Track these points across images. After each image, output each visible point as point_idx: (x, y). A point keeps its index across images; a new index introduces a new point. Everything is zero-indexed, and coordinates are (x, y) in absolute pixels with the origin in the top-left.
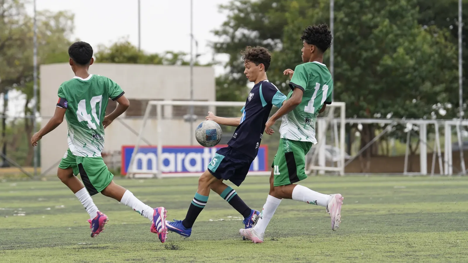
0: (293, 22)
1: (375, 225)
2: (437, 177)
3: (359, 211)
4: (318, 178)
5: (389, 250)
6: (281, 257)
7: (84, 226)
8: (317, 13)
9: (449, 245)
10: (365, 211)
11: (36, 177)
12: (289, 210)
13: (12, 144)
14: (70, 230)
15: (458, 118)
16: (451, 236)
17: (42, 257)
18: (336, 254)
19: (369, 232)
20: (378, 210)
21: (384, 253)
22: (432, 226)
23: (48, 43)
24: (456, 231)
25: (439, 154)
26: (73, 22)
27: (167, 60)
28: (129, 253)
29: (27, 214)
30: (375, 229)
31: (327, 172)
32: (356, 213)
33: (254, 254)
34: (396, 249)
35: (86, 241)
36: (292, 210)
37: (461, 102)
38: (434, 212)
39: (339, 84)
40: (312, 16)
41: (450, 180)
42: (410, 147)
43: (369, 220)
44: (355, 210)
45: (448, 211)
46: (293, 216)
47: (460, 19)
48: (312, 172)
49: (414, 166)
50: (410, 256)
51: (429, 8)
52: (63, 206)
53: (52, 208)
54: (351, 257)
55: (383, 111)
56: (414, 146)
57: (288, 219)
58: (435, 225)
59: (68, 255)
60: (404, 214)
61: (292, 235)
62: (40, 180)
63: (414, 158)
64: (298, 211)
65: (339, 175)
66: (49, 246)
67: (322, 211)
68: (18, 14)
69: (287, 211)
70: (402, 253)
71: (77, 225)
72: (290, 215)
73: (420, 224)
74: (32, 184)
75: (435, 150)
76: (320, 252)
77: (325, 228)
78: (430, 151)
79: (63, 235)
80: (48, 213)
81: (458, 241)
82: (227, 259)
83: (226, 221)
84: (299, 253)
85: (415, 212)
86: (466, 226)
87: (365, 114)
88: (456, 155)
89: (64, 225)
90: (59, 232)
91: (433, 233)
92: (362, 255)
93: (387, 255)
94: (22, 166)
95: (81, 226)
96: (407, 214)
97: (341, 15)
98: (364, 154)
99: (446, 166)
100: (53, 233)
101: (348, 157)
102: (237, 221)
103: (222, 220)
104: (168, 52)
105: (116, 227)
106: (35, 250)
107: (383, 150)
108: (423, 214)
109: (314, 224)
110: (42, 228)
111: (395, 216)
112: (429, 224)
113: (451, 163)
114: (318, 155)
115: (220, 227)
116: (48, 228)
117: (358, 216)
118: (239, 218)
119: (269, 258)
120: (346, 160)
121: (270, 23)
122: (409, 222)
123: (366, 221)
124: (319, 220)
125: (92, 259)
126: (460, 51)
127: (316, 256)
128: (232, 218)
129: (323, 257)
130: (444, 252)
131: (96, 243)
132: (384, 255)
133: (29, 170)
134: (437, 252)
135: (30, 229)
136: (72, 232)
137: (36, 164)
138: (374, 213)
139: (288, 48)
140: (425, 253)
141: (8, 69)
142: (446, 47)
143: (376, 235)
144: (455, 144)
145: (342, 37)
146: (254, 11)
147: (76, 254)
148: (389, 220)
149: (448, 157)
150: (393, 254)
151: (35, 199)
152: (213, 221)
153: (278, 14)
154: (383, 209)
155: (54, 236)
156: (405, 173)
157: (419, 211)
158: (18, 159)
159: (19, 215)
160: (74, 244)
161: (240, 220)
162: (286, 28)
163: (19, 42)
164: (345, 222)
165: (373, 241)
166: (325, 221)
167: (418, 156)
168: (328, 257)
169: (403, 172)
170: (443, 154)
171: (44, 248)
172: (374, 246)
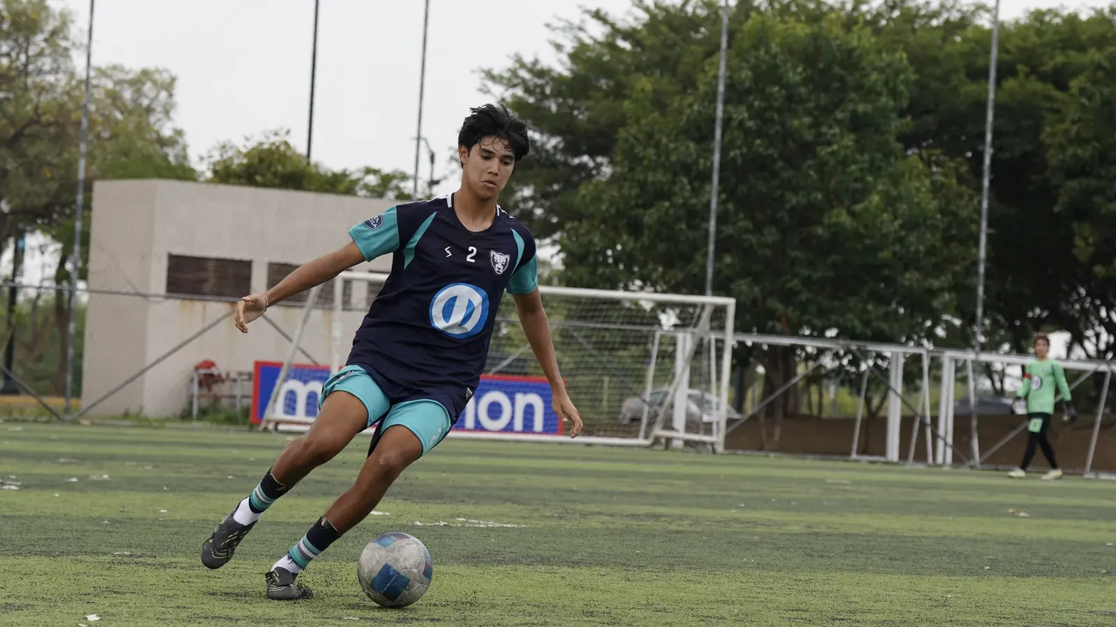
0: (638, 121)
1: (775, 553)
2: (920, 467)
3: (743, 523)
4: (668, 455)
5: (795, 605)
6: (556, 608)
7: (139, 519)
8: (691, 105)
9: (928, 603)
10: (756, 523)
11: (68, 417)
12: (593, 514)
13: (30, 348)
14: (106, 525)
15: (973, 347)
16: (936, 585)
17: (25, 576)
18: (678, 607)
19: (759, 566)
20: (786, 524)
21: (785, 612)
22: (898, 562)
23: (114, 137)
24: (948, 576)
25: (928, 421)
26: (171, 95)
27: (366, 186)
28: (220, 580)
29: (24, 487)
30: (772, 562)
31: (688, 443)
32: (737, 527)
33: (496, 598)
34: (812, 604)
35: (133, 549)
36: (600, 513)
37: (980, 312)
38: (905, 534)
39: (728, 259)
40: (680, 112)
41: (947, 473)
42: (868, 401)
43: (763, 542)
44: (736, 520)
45: (934, 535)
46: (599, 526)
47: (989, 137)
48: (657, 440)
49: (873, 442)
50: (841, 621)
51: (928, 112)
52: (106, 476)
53: (82, 479)
54: (711, 617)
55: (818, 322)
56: (875, 402)
57: (586, 530)
58: (903, 560)
59: (85, 576)
60: (840, 535)
61: (589, 564)
62: (75, 422)
63: (875, 424)
64: (611, 515)
65: (714, 451)
66: (47, 554)
67: (663, 519)
68: (55, 71)
69: (586, 515)
70: (824, 614)
71: (125, 515)
72: (593, 523)
73: (871, 558)
74: (56, 430)
75: (919, 411)
76: (645, 602)
77: (664, 553)
78: (909, 413)
79: (86, 534)
80: (69, 487)
81: (949, 596)
82: (435, 605)
83: (451, 527)
84: (597, 601)
85: (863, 531)
86: (969, 567)
87: (778, 326)
88: (961, 423)
89: (95, 514)
90: (79, 528)
91: (897, 576)
92: (736, 613)
93: (791, 616)
94: (40, 393)
95: (131, 519)
96: (846, 535)
97: (741, 113)
98: (770, 411)
99: (940, 444)
100: (67, 528)
101: (736, 416)
102: (475, 529)
103: (442, 523)
104: (369, 171)
105: (209, 524)
106: (16, 561)
107: (810, 405)
108: (882, 537)
109: (643, 544)
110: (46, 517)
111: (820, 538)
112: (890, 559)
113: (950, 440)
114: (672, 406)
115: (436, 539)
116: (58, 518)
117: (741, 533)
118: (482, 522)
119: (529, 609)
120: (730, 422)
121: (590, 120)
122: (848, 551)
123: (755, 544)
124: (654, 536)
125: (135, 587)
126: (985, 204)
127: (633, 610)
128: (467, 522)
129: (648, 614)
130: (917, 616)
131: (154, 554)
132: (784, 616)
133: (56, 402)
134: (901, 616)
135: (20, 517)
136: (109, 528)
137: (69, 392)
138: (775, 529)
139: (624, 178)
140: (874, 616)
141: (27, 186)
142: (960, 196)
143: (773, 573)
144: (962, 401)
145: (739, 161)
146: (557, 94)
147: (101, 575)
148: (807, 546)
149: (946, 426)
150: (804, 615)
151: (53, 458)
152: (424, 526)
153: (608, 102)
154: (795, 523)
155: (67, 535)
156: (854, 456)
157: (872, 531)
158: (39, 378)
159: (6, 487)
160: (105, 554)
161: (481, 526)
162: (622, 133)
163: (52, 130)
164: (710, 544)
165: (764, 586)
166: (667, 539)
167: (884, 422)
168: (659, 614)
169: (848, 453)
170: (935, 420)
171: (37, 558)
172: (765, 596)
